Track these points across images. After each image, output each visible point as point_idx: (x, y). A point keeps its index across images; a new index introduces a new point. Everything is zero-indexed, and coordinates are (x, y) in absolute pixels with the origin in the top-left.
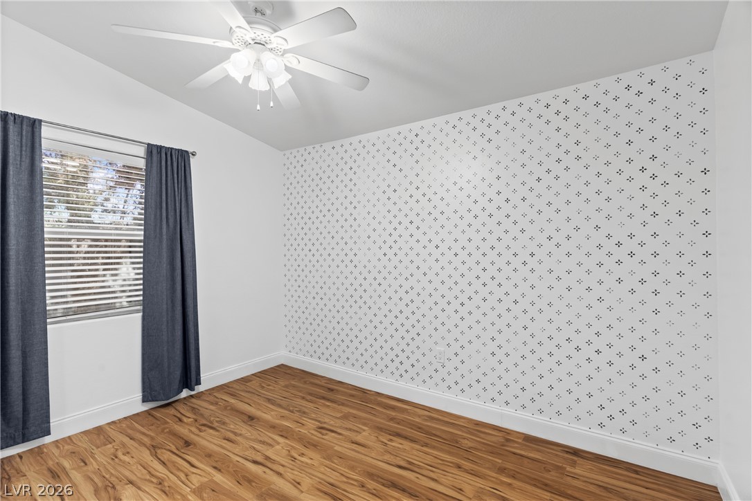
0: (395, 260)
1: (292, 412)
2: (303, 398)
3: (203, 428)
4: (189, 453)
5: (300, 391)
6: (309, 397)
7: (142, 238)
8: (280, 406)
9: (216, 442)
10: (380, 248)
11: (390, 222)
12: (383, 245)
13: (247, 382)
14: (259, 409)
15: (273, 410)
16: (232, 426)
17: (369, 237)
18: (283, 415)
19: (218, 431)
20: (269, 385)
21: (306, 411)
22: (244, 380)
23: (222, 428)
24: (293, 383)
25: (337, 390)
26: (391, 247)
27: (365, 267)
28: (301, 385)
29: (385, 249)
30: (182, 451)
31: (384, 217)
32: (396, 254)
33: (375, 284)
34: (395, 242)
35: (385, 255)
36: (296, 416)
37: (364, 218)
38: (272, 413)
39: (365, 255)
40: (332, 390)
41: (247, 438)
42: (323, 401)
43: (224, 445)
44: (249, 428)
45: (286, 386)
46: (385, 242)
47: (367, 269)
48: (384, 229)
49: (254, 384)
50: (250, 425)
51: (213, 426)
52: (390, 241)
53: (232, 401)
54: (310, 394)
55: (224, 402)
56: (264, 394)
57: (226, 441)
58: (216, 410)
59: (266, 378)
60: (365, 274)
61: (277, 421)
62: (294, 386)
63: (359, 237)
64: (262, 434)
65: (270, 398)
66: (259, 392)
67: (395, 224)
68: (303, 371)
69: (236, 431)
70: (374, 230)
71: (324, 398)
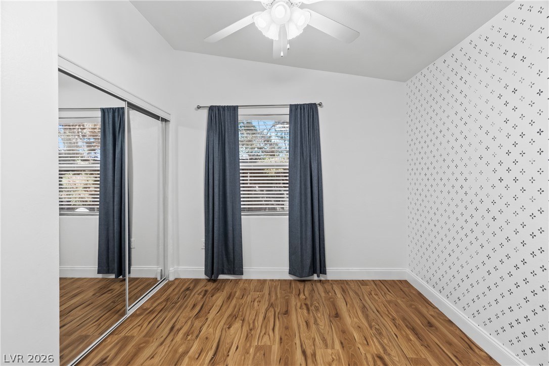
0: (515, 188)
1: (371, 327)
2: (394, 320)
3: (304, 307)
4: (281, 319)
5: (397, 312)
6: (400, 322)
7: (288, 167)
8: (367, 317)
9: (300, 320)
10: (495, 171)
11: (508, 136)
12: (498, 167)
13: (362, 285)
14: (349, 311)
15: (358, 317)
16: (319, 315)
17: (481, 158)
18: (361, 325)
19: (309, 313)
20: (376, 295)
21: (384, 332)
22: (363, 283)
23: (313, 313)
24: (399, 301)
25: (437, 329)
26: (509, 170)
27: (476, 195)
28: (404, 306)
29: (501, 172)
30: (279, 316)
31: (500, 130)
32: (516, 180)
33: (489, 217)
34: (515, 162)
35: (501, 180)
36: (369, 332)
37: (476, 135)
38: (355, 320)
39: (476, 180)
40: (430, 325)
41: (318, 330)
42: (409, 332)
43: (301, 326)
44: (327, 322)
45: (389, 302)
46: (501, 163)
47: (479, 198)
48: (500, 146)
49: (365, 289)
50: (331, 321)
51: (310, 308)
52: (508, 161)
53: (339, 295)
54: (404, 319)
55: (333, 294)
56: (365, 301)
57: (305, 324)
58: (323, 297)
59: (380, 287)
60: (477, 203)
61: (352, 329)
62: (396, 305)
63: (470, 159)
64: (330, 333)
65: (367, 306)
66: (364, 297)
67: (515, 137)
68: (420, 294)
69: (318, 320)
70: (487, 148)
71: (414, 330)
